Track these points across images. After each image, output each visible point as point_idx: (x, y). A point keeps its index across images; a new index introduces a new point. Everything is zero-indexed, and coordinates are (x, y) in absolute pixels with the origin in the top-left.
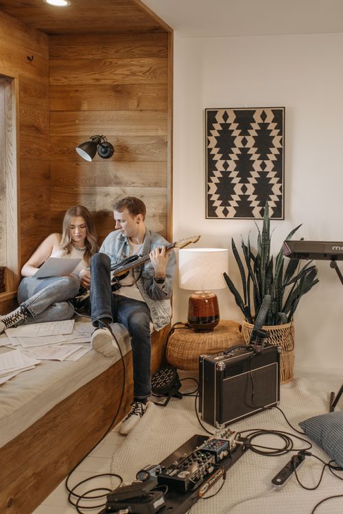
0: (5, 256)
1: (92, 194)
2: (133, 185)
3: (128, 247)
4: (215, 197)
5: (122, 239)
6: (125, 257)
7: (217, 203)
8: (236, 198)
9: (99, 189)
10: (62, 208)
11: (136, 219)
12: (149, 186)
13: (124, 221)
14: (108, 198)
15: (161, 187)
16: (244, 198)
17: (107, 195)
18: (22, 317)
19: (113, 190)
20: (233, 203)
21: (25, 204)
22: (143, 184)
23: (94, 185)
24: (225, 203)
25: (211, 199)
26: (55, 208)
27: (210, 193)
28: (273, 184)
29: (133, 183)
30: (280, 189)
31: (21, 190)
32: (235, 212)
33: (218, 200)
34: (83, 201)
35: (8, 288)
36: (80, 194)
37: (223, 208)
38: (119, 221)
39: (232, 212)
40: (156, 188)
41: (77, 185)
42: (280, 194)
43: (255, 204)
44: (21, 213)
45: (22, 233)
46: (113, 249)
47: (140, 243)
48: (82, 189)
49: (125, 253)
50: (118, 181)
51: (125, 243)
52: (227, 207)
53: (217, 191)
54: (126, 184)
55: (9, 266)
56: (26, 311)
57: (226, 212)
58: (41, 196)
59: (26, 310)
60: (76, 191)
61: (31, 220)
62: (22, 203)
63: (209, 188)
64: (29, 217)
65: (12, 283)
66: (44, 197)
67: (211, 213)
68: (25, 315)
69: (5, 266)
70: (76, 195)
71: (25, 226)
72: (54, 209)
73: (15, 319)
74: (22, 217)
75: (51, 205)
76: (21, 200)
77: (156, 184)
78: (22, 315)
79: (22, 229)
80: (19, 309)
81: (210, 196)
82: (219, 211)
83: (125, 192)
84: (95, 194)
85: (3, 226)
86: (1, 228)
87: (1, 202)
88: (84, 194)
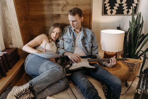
0: (15, 42)
4: (107, 5)
7: (108, 8)
8: (117, 5)
10: (35, 13)
14: (59, 7)
16: (121, 5)
17: (59, 5)
19: (62, 2)
20: (116, 8)
21: (19, 12)
25: (106, 6)
31: (16, 4)
32: (116, 12)
33: (109, 6)
37: (110, 10)
42: (137, 3)
43: (125, 8)
44: (19, 18)
45: (22, 29)
46: (68, 36)
49: (74, 37)
51: (73, 33)
52: (112, 10)
53: (109, 2)
57: (112, 12)
58: (25, 7)
61: (24, 21)
63: (105, 0)
64: (23, 19)
69: (17, 47)
71: (22, 25)
72: (32, 14)
75: (30, 12)
79: (21, 27)
81: (105, 4)
83: (68, 3)
84: (52, 5)
85: (11, 26)
86: (10, 27)
87: (6, 12)
88: (46, 5)
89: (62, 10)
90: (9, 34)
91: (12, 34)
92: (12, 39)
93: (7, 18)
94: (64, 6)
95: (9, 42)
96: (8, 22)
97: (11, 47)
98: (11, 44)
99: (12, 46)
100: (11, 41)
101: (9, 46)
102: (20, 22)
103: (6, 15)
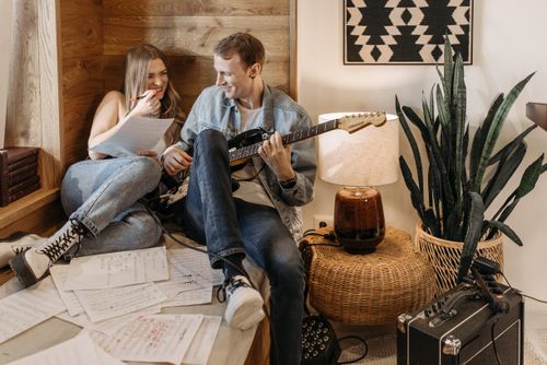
0: (38, 130)
1: (167, 28)
2: (233, 12)
3: (238, 115)
4: (359, 30)
5: (225, 101)
6: (234, 131)
7: (363, 40)
8: (393, 30)
9: (180, 20)
10: (121, 51)
11: (249, 71)
12: (260, 13)
13: (230, 75)
14: (194, 34)
15: (279, 14)
16: (406, 31)
17: (192, 29)
18: (76, 238)
19: (201, 20)
20: (389, 40)
21: (67, 45)
22: (249, 10)
23: (172, 14)
24: (376, 39)
25: (353, 33)
26: (110, 50)
27: (350, 23)
28: (455, 8)
29: (234, 9)
30: (467, 15)
32: (391, 53)
33: (364, 34)
34: (155, 39)
35: (45, 183)
36: (148, 28)
37: (371, 47)
38: (222, 73)
39: (386, 53)
40: (272, 17)
41: (144, 15)
42: (465, 22)
43: (424, 40)
44: (63, 60)
45: (66, 92)
46: (213, 118)
47: (255, 107)
48: (152, 21)
49: (234, 124)
50: (211, 6)
51: (232, 109)
52: (378, 46)
53: (362, 20)
54: (223, 11)
55: (45, 147)
56: (81, 228)
57: (376, 54)
58: (90, 31)
59: (81, 225)
60: (144, 23)
61: (77, 71)
62: (64, 44)
63: (349, 16)
64: (74, 65)
65: (51, 175)
66: (95, 34)
67: (352, 54)
68: (80, 234)
69: (39, 146)
70: (143, 29)
71: (69, 81)
72: (110, 53)
73: (65, 245)
74: (65, 65)
75: (105, 46)
76: (64, 37)
77: (271, 11)
78: (75, 235)
80: (68, 226)
81: (351, 28)
82: (365, 53)
83: (219, 24)
84: (173, 27)
85: (35, 82)
86: (32, 85)
87: (30, 42)
88: (155, 28)
89: (203, 45)
90: (25, 105)
91: (35, 104)
92: (32, 121)
93: (30, 58)
94: (209, 33)
95: (21, 129)
96: (30, 70)
97: (22, 143)
98: (25, 134)
99: (27, 142)
100: (28, 127)
101: (17, 142)
102: (64, 73)
103: (30, 52)
